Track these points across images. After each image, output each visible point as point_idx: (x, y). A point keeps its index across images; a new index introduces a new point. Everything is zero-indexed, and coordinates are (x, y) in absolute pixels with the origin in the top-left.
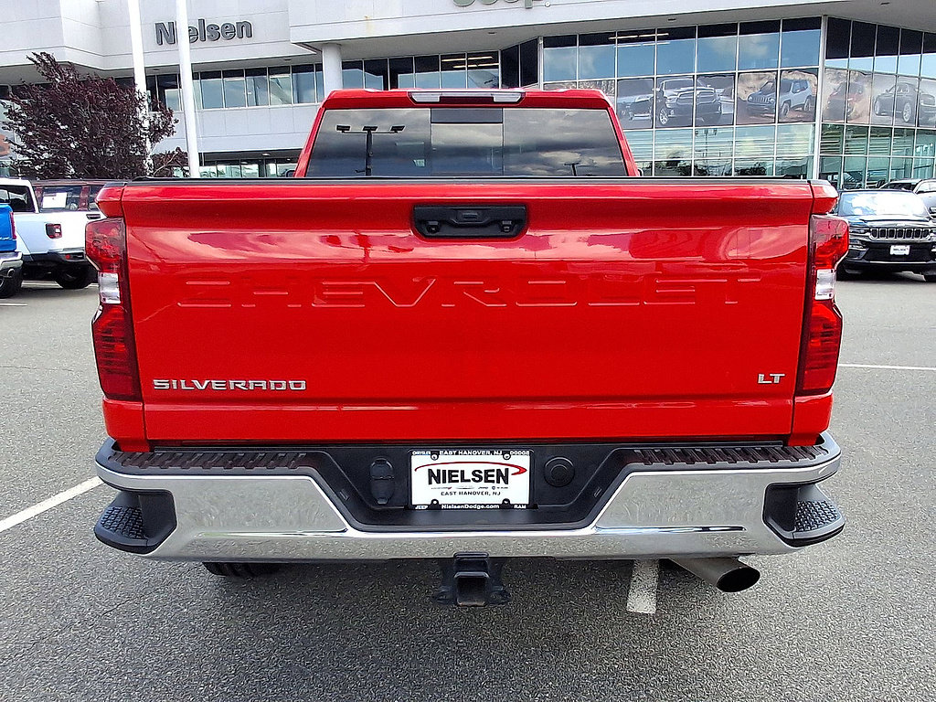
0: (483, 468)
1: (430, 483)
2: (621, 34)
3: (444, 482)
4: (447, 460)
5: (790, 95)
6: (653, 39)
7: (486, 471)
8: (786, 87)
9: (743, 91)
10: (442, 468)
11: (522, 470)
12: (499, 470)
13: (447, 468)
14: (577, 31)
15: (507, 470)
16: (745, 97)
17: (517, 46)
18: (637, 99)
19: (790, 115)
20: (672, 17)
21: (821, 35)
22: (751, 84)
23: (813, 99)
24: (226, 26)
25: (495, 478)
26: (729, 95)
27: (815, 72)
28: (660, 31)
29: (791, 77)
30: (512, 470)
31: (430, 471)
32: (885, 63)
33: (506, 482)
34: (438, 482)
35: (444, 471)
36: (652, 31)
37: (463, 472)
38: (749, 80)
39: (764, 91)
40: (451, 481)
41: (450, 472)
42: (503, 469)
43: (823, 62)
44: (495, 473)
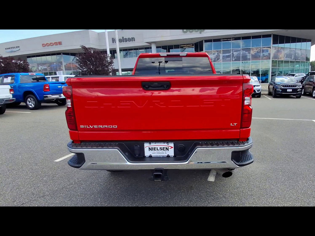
0: (162, 147)
1: (149, 151)
2: (223, 39)
3: (153, 150)
4: (153, 145)
5: (264, 53)
6: (231, 40)
7: (163, 148)
8: (263, 51)
9: (252, 52)
10: (152, 147)
11: (172, 147)
12: (166, 148)
13: (153, 147)
14: (212, 39)
15: (168, 147)
16: (253, 54)
17: (198, 42)
18: (227, 54)
19: (264, 58)
20: (235, 35)
21: (271, 39)
22: (255, 50)
23: (270, 54)
24: (129, 38)
25: (165, 149)
26: (249, 53)
27: (270, 47)
28: (232, 38)
29: (264, 49)
30: (169, 147)
31: (149, 148)
32: (287, 45)
33: (168, 150)
34: (151, 150)
35: (153, 148)
36: (230, 38)
37: (157, 148)
38: (254, 49)
39: (258, 52)
40: (154, 150)
41: (154, 148)
42: (167, 147)
43: (272, 45)
44: (165, 148)
